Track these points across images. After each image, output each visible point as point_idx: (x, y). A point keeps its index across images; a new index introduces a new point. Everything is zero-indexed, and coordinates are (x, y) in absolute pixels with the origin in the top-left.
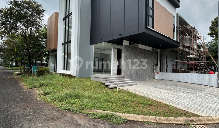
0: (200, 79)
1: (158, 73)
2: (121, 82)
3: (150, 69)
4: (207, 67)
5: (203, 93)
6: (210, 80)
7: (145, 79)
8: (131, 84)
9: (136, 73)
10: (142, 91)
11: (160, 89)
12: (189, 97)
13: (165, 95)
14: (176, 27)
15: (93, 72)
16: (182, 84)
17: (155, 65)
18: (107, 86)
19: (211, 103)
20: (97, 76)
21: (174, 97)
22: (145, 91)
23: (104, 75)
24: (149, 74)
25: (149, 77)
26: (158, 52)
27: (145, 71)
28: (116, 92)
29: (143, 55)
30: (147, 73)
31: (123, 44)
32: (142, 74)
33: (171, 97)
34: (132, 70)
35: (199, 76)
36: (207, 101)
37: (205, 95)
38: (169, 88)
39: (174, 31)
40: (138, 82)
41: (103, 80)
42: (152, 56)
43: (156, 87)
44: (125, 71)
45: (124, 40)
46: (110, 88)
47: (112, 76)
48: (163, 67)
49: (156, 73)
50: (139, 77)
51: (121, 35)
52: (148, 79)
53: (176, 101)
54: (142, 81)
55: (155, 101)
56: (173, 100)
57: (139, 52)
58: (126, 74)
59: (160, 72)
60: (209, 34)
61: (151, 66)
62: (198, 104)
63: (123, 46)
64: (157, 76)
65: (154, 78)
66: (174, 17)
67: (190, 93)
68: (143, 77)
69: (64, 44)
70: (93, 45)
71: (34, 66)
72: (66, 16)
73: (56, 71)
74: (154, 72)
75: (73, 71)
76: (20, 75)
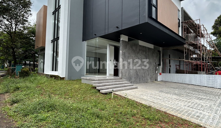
0: (210, 81)
1: (160, 74)
3: (151, 70)
4: (213, 67)
7: (147, 81)
8: (130, 87)
9: (136, 73)
12: (209, 105)
14: (181, 23)
15: (85, 73)
16: (190, 87)
17: (157, 65)
18: (99, 90)
20: (88, 78)
21: (189, 107)
22: (149, 98)
23: (97, 77)
24: (151, 75)
25: (151, 78)
26: (161, 50)
27: (146, 72)
28: (110, 99)
29: (144, 53)
30: (149, 74)
31: (121, 40)
32: (143, 75)
34: (131, 71)
35: (209, 77)
38: (177, 92)
39: (179, 26)
40: (138, 84)
41: (94, 83)
42: (154, 54)
44: (123, 71)
45: (121, 34)
46: (103, 94)
47: (107, 78)
48: (166, 68)
49: (158, 74)
50: (140, 78)
51: (117, 27)
52: (149, 81)
53: (193, 113)
56: (190, 112)
57: (140, 50)
58: (124, 75)
59: (163, 73)
60: (212, 33)
61: (153, 65)
63: (121, 42)
64: (160, 78)
65: (156, 80)
66: (179, 11)
67: (205, 99)
68: (144, 79)
69: (53, 41)
70: (86, 41)
71: (18, 67)
72: (56, 9)
73: (44, 72)
74: (156, 73)
75: (61, 72)
76: (4, 76)
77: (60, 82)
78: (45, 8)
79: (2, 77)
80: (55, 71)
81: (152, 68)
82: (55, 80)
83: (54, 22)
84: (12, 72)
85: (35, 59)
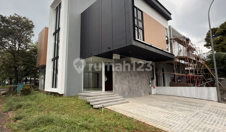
0: (199, 93)
1: (154, 88)
2: (109, 101)
3: (145, 84)
4: (205, 79)
5: (202, 110)
6: (209, 94)
7: (140, 95)
8: (122, 101)
9: (130, 88)
10: (132, 111)
11: (153, 107)
12: (185, 116)
13: (158, 114)
14: (170, 40)
15: (83, 90)
16: (180, 99)
17: (151, 79)
18: (92, 106)
19: (209, 124)
21: (167, 118)
22: (135, 111)
24: (144, 89)
25: (144, 92)
26: (154, 65)
27: (139, 86)
28: (100, 113)
30: (142, 88)
31: (113, 58)
32: (136, 89)
33: (164, 117)
34: (124, 86)
35: (198, 89)
36: (205, 121)
37: (204, 112)
38: (164, 104)
39: (167, 43)
40: (131, 98)
41: (88, 99)
43: (150, 105)
45: (114, 53)
46: (95, 109)
48: (160, 81)
49: (152, 88)
50: (133, 93)
51: (109, 48)
52: (143, 94)
53: (168, 123)
54: (137, 98)
55: (144, 123)
56: (166, 122)
58: (117, 90)
59: (157, 86)
60: (205, 46)
61: (146, 80)
62: (194, 126)
63: (113, 60)
64: (154, 91)
65: (150, 94)
66: (167, 29)
67: (186, 110)
68: (137, 93)
69: (53, 59)
71: (20, 85)
72: (56, 31)
73: (44, 89)
74: (150, 86)
75: (60, 89)
76: (6, 94)
77: (59, 98)
78: (47, 29)
79: (4, 96)
80: (55, 88)
81: (145, 82)
82: (54, 97)
83: (54, 42)
84: (14, 90)
85: (36, 75)
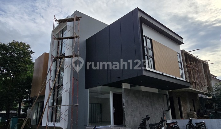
31: (123, 87)
45: (123, 82)
57: (143, 96)
61: (160, 111)
63: (123, 90)
70: (88, 88)
81: (159, 115)
